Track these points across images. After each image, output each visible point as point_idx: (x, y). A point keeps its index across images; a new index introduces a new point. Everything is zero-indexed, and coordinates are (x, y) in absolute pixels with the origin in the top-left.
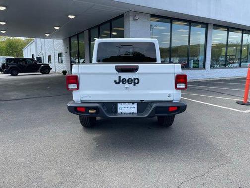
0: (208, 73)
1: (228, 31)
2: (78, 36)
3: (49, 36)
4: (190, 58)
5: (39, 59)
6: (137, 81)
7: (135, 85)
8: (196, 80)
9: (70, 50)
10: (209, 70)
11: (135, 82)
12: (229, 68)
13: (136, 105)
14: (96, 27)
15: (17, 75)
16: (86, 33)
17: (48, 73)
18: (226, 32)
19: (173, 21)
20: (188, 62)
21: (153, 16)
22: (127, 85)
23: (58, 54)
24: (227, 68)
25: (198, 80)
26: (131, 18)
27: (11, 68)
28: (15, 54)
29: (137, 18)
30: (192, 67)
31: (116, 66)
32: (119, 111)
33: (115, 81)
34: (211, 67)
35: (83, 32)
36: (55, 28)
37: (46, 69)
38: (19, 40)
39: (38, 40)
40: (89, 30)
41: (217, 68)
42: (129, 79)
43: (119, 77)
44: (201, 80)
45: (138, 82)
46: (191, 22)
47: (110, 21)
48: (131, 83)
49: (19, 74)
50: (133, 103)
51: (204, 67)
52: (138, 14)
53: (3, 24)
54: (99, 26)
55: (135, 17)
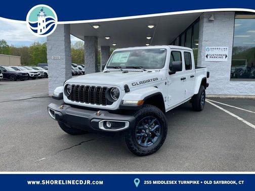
26: (205, 20)
29: (212, 18)
35: (176, 39)
36: (148, 38)
47: (192, 26)
52: (214, 14)
53: (108, 38)
54: (185, 32)
55: (210, 17)
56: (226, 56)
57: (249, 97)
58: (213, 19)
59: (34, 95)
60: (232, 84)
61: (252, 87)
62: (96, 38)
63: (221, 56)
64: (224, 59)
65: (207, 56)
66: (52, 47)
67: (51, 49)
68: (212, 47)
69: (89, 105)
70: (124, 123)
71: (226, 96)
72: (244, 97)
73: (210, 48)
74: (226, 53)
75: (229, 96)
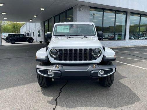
0: (128, 43)
1: (140, 17)
2: (48, 20)
3: (31, 21)
4: (116, 33)
5: (28, 34)
8: (119, 47)
9: (44, 29)
10: (128, 41)
12: (141, 39)
14: (58, 15)
15: (14, 43)
16: (53, 19)
17: (32, 43)
18: (139, 17)
19: (104, 10)
20: (114, 36)
21: (91, 7)
23: (38, 31)
24: (140, 39)
25: (121, 47)
27: (11, 39)
28: (16, 32)
30: (117, 39)
34: (129, 39)
35: (51, 18)
36: (34, 16)
37: (31, 40)
38: (19, 23)
39: (28, 23)
40: (54, 17)
41: (133, 40)
44: (122, 47)
46: (116, 11)
47: (66, 12)
49: (15, 43)
51: (125, 39)
53: (4, 14)
58: (81, 9)
69: (83, 62)
70: (112, 70)
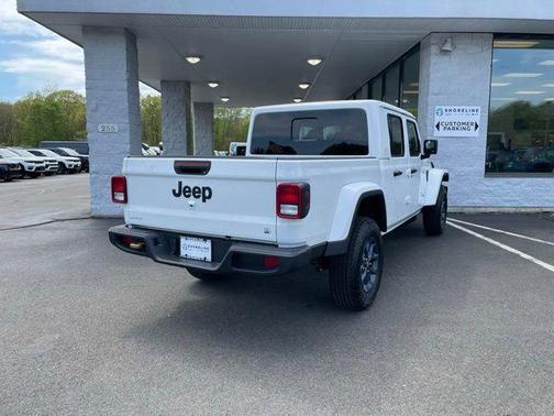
6: (207, 193)
7: (204, 201)
11: (204, 194)
13: (208, 244)
14: (379, 76)
22: (192, 200)
26: (434, 49)
29: (448, 47)
31: (176, 162)
32: (183, 253)
33: (174, 191)
36: (302, 86)
40: (370, 84)
42: (195, 188)
43: (180, 183)
45: (210, 197)
47: (402, 60)
48: (198, 197)
50: (205, 238)
52: (452, 38)
53: (213, 85)
54: (383, 74)
55: (443, 45)
56: (477, 126)
57: (523, 210)
58: (450, 49)
59: (56, 215)
60: (487, 183)
61: (528, 189)
62: (188, 84)
63: (465, 126)
64: (472, 133)
65: (438, 126)
66: (97, 105)
67: (96, 110)
68: (448, 108)
71: (478, 210)
72: (512, 210)
73: (444, 108)
74: (476, 118)
75: (482, 210)
